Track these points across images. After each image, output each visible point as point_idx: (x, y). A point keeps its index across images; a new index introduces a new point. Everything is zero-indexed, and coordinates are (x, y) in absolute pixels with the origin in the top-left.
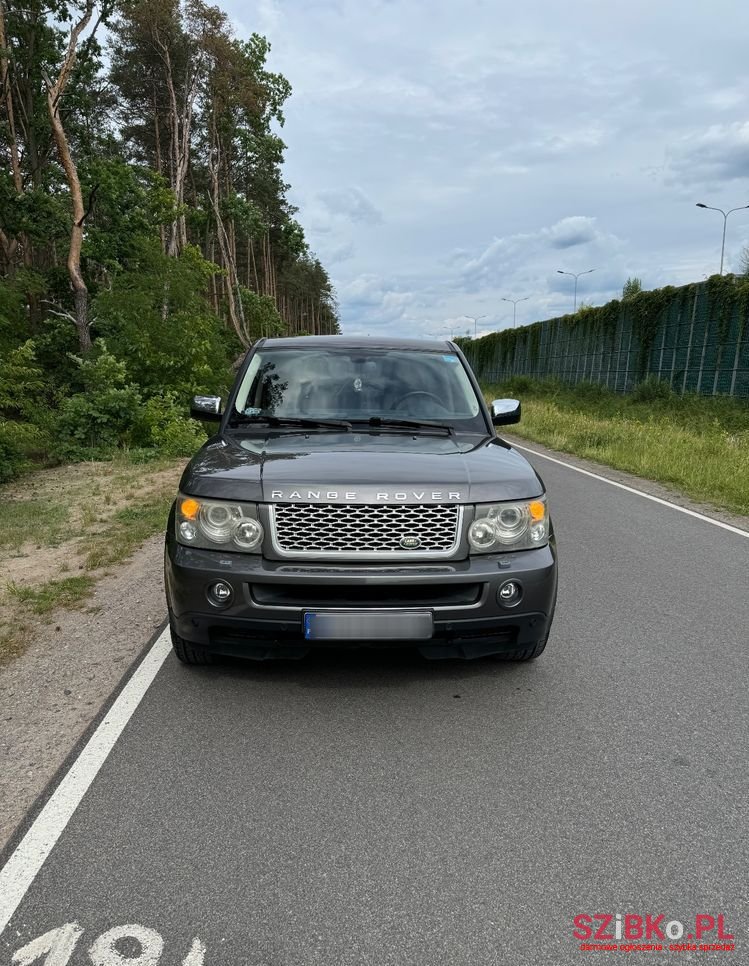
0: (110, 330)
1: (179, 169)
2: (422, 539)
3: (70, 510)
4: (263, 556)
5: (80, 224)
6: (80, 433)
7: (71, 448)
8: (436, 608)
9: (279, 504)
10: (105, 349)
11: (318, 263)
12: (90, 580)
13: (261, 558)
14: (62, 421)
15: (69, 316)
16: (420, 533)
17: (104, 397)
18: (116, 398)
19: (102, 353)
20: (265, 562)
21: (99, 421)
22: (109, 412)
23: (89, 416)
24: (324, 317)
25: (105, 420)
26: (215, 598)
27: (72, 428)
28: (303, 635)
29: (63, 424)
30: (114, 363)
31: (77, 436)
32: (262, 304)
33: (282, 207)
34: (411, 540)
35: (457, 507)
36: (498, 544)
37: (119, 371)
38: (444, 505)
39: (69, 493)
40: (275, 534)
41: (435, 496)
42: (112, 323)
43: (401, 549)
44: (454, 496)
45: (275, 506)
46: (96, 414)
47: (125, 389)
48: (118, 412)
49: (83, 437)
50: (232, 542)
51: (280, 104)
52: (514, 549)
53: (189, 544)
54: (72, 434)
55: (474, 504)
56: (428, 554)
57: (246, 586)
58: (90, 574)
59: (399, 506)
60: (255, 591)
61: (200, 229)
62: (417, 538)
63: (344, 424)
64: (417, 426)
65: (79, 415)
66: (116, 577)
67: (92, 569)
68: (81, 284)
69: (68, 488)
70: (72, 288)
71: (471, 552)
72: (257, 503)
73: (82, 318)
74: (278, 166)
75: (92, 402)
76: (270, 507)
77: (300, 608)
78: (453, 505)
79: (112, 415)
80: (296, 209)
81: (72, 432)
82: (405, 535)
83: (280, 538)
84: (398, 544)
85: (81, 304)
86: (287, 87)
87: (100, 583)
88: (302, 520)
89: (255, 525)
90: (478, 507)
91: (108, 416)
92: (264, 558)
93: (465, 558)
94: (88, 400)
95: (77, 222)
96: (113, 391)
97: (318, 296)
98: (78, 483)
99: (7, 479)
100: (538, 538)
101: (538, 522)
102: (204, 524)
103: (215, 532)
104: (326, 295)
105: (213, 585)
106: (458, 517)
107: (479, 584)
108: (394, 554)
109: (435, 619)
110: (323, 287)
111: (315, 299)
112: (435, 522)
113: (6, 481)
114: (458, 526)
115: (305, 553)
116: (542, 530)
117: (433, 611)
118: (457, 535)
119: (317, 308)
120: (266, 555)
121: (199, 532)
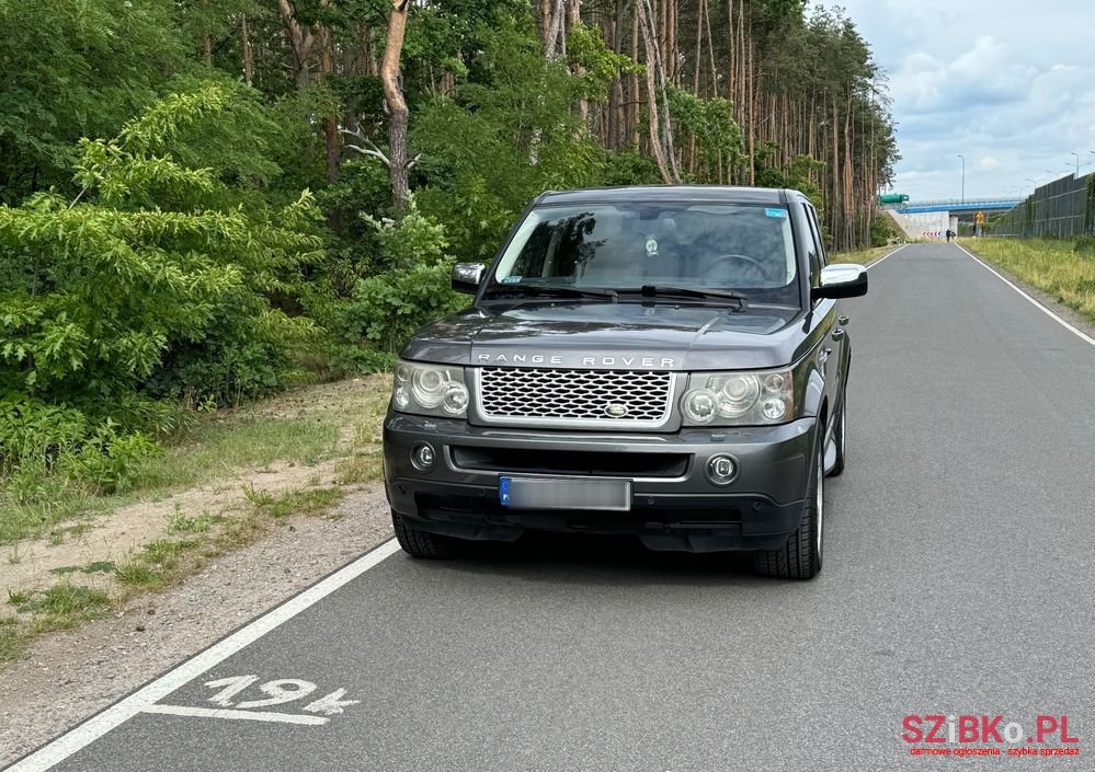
0: (443, 175)
2: (630, 408)
3: (343, 430)
4: (468, 421)
5: (401, 10)
6: (374, 332)
7: (360, 353)
8: (635, 479)
9: (486, 368)
10: (414, 205)
12: (340, 492)
13: (465, 423)
14: (351, 312)
15: (380, 154)
16: (628, 401)
17: (408, 277)
18: (426, 279)
19: (409, 211)
20: (468, 427)
21: (399, 312)
22: (415, 299)
23: (387, 306)
24: (858, 130)
25: (408, 311)
26: (419, 462)
27: (364, 324)
28: (499, 500)
29: (353, 317)
30: (425, 227)
31: (370, 336)
32: (708, 116)
34: (617, 408)
35: (670, 374)
36: (717, 416)
37: (433, 237)
38: (656, 372)
39: (347, 412)
40: (480, 399)
41: (648, 362)
42: (446, 162)
43: (606, 417)
44: (667, 361)
45: (482, 370)
46: (396, 302)
47: (437, 264)
48: (427, 301)
49: (378, 337)
50: (440, 407)
52: (737, 424)
53: (402, 409)
54: (364, 334)
55: (690, 372)
56: (636, 423)
57: (447, 448)
58: (342, 488)
59: (607, 371)
60: (456, 453)
62: (624, 406)
63: (608, 293)
64: (701, 295)
65: (374, 304)
66: (370, 492)
67: (346, 483)
68: (399, 102)
69: (347, 406)
70: (386, 109)
71: (684, 424)
72: (465, 366)
73: (399, 156)
75: (394, 285)
76: (476, 370)
77: (497, 473)
78: (666, 372)
79: (419, 303)
81: (364, 329)
82: (612, 403)
83: (485, 403)
84: (603, 412)
85: (399, 134)
87: (351, 496)
88: (506, 384)
89: (463, 389)
90: (693, 375)
91: (412, 306)
92: (468, 423)
93: (677, 432)
94: (388, 282)
95: (397, 5)
96: (421, 268)
98: (364, 401)
99: (269, 392)
100: (776, 415)
101: (771, 396)
102: (416, 390)
103: (426, 398)
104: (865, 87)
105: (418, 448)
106: (672, 384)
107: (687, 456)
108: (598, 422)
109: (633, 491)
110: (856, 72)
111: (839, 95)
112: (644, 390)
113: (266, 395)
114: (670, 394)
115: (509, 419)
116: (782, 406)
117: (632, 483)
118: (669, 404)
119: (842, 109)
120: (471, 421)
121: (411, 397)
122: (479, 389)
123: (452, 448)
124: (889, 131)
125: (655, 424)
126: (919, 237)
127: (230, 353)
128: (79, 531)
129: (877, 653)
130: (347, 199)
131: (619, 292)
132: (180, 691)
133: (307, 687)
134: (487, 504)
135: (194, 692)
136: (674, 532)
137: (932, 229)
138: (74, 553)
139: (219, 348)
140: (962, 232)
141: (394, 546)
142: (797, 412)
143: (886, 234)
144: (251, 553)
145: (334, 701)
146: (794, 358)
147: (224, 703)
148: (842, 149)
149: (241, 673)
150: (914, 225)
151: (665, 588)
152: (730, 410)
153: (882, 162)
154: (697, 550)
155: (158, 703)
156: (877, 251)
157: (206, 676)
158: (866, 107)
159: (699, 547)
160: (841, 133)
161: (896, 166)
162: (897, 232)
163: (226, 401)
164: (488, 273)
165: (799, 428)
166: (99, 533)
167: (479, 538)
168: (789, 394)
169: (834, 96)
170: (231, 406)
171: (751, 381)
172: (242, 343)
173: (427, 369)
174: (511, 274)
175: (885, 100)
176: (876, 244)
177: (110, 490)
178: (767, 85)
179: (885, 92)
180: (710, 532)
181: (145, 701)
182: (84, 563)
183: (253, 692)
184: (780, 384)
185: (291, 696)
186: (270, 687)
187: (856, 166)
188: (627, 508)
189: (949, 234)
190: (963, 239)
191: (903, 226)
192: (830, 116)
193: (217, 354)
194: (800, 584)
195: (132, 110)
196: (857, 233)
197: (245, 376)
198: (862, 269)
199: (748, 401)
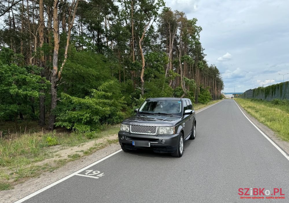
1: (170, 51)
5: (144, 68)
9: (132, 125)
11: (216, 67)
15: (140, 88)
16: (151, 131)
24: (217, 82)
26: (122, 138)
32: (191, 82)
33: (202, 55)
34: (149, 132)
36: (163, 133)
38: (155, 127)
40: (131, 130)
44: (156, 125)
50: (126, 131)
51: (199, 33)
52: (167, 135)
53: (121, 131)
55: (159, 127)
56: (151, 134)
61: (176, 64)
63: (153, 113)
68: (143, 81)
70: (141, 82)
71: (158, 134)
73: (142, 88)
74: (201, 45)
76: (130, 125)
77: (132, 141)
80: (206, 55)
85: (143, 85)
86: (201, 29)
88: (134, 128)
89: (129, 128)
95: (143, 68)
97: (215, 76)
99: (118, 123)
100: (172, 133)
101: (171, 130)
102: (123, 128)
103: (124, 129)
104: (218, 76)
105: (122, 136)
106: (157, 128)
107: (158, 139)
108: (146, 134)
109: (150, 144)
110: (217, 74)
111: (214, 77)
112: (153, 129)
113: (117, 124)
114: (156, 130)
115: (134, 133)
116: (173, 132)
117: (150, 143)
118: (156, 131)
119: (215, 80)
120: (129, 133)
121: (122, 129)
122: (131, 128)
123: (126, 137)
124: (223, 82)
125: (154, 134)
126: (228, 98)
127: (113, 117)
128: (82, 145)
129: (183, 170)
130: (135, 94)
131: (155, 113)
132: (82, 172)
133: (99, 172)
134: (131, 145)
135: (83, 173)
136: (158, 150)
137: (230, 97)
138: (80, 149)
139: (112, 117)
140: (235, 97)
141: (122, 150)
142: (176, 132)
143: (223, 97)
144: (103, 150)
145: (101, 175)
146: (175, 125)
147: (87, 174)
148: (215, 85)
149: (91, 170)
150: (227, 96)
151: (158, 158)
152: (165, 132)
153: (222, 87)
154: (161, 153)
155: (78, 174)
156: (220, 100)
157: (86, 170)
158: (219, 79)
159: (161, 152)
160: (215, 83)
161: (224, 87)
162: (224, 97)
163: (112, 124)
164: (139, 110)
165: (176, 135)
166: (85, 145)
167: (131, 149)
168: (174, 130)
169: (213, 78)
170: (113, 125)
171: (168, 128)
172: (115, 116)
173: (124, 125)
174: (142, 110)
175: (222, 78)
176: (221, 99)
177: (90, 138)
178: (202, 76)
179: (221, 77)
180: (163, 150)
181: (76, 174)
182: (80, 151)
183: (91, 173)
184: (173, 129)
185: (96, 173)
186: (94, 172)
187: (217, 87)
188: (150, 146)
189: (232, 97)
190: (235, 98)
191: (225, 96)
192: (213, 80)
193: (112, 118)
194: (178, 158)
195: (100, 85)
196: (217, 97)
197: (115, 121)
198: (191, 110)
199: (168, 131)
